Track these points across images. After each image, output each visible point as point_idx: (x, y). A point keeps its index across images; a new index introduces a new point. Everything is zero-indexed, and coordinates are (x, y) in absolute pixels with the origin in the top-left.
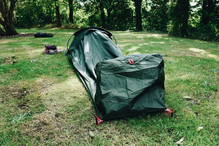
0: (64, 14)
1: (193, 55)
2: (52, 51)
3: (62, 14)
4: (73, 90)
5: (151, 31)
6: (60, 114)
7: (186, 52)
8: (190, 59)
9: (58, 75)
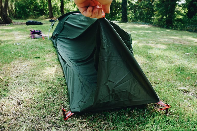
0: (56, 7)
1: (182, 43)
2: (36, 35)
3: (54, 6)
4: (48, 73)
5: (136, 22)
6: (23, 102)
7: (174, 40)
8: (179, 47)
9: (36, 58)
